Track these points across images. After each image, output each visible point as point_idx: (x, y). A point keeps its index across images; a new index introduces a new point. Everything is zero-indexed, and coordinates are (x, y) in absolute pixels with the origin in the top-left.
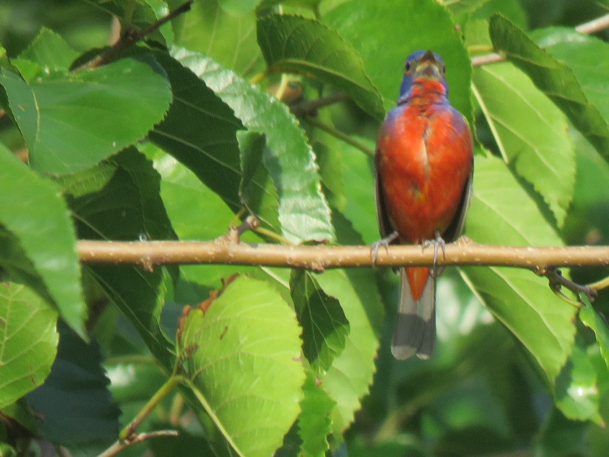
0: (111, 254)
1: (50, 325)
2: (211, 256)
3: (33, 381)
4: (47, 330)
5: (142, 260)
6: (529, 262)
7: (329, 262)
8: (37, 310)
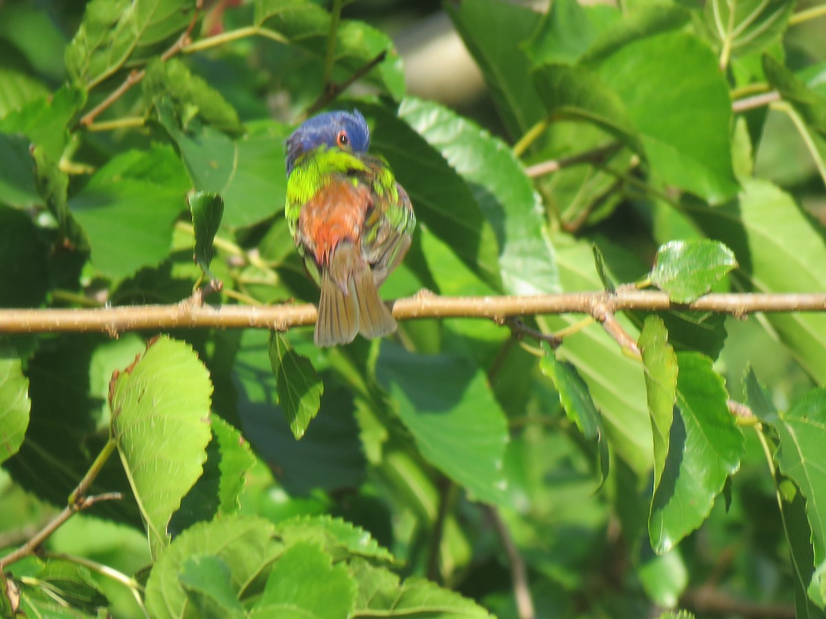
0: (76, 324)
1: (21, 391)
2: (175, 320)
3: (8, 448)
4: (19, 397)
5: (107, 327)
6: (487, 313)
7: (291, 322)
8: (6, 377)
